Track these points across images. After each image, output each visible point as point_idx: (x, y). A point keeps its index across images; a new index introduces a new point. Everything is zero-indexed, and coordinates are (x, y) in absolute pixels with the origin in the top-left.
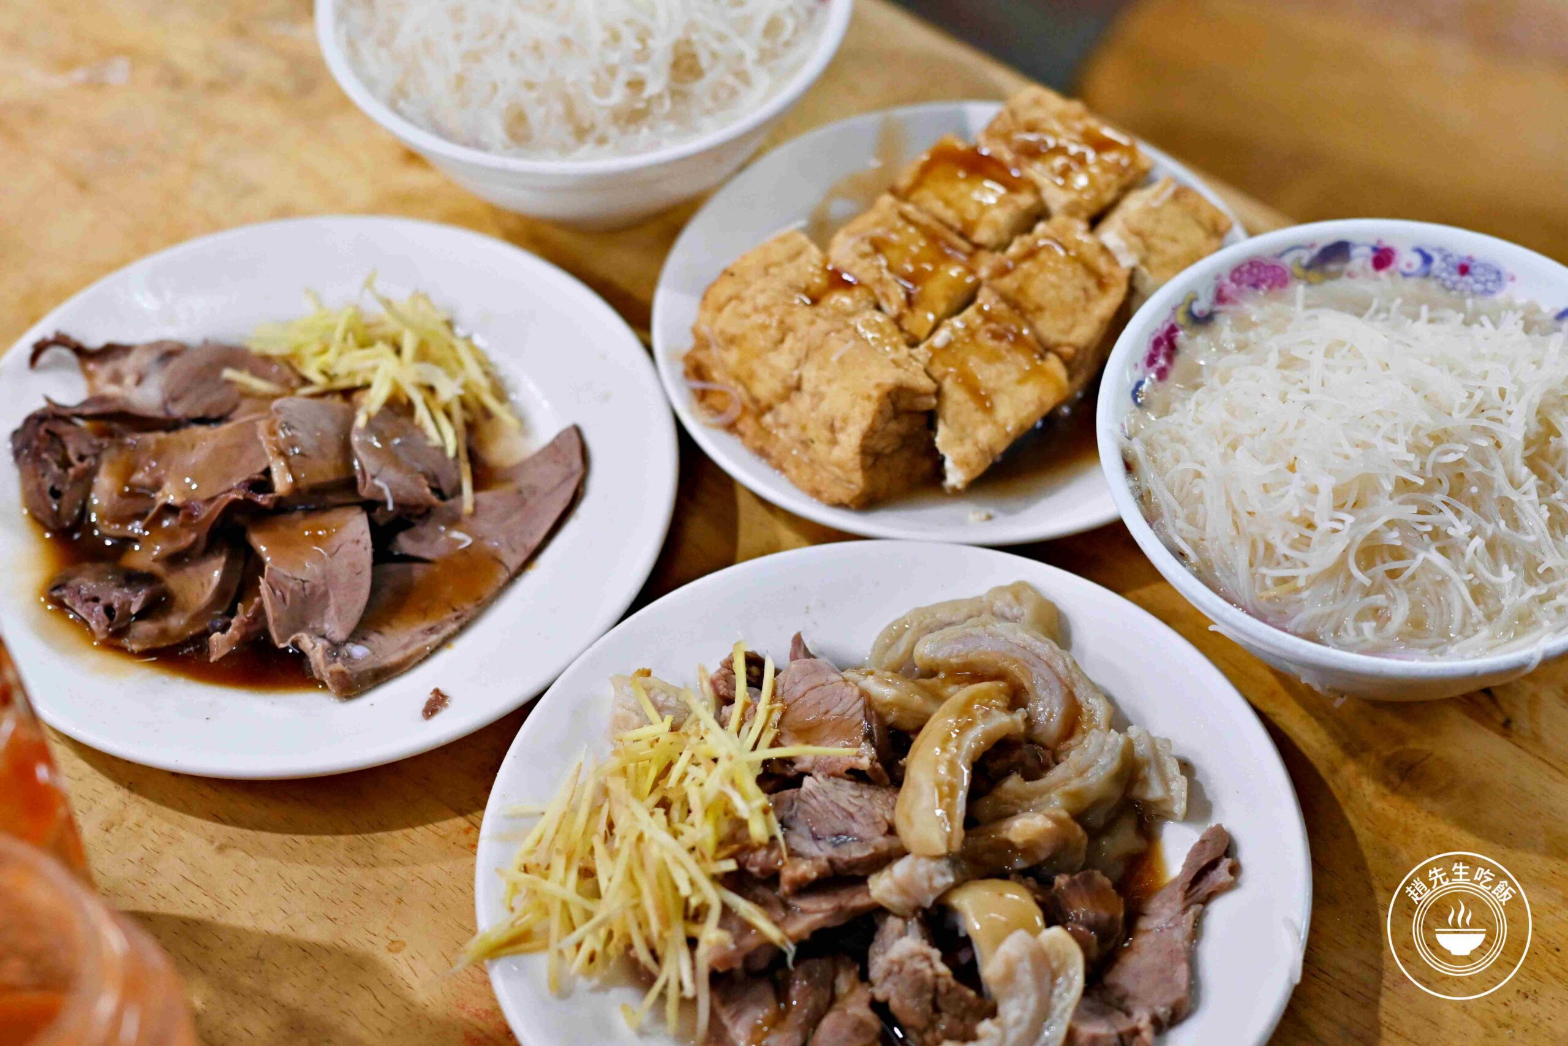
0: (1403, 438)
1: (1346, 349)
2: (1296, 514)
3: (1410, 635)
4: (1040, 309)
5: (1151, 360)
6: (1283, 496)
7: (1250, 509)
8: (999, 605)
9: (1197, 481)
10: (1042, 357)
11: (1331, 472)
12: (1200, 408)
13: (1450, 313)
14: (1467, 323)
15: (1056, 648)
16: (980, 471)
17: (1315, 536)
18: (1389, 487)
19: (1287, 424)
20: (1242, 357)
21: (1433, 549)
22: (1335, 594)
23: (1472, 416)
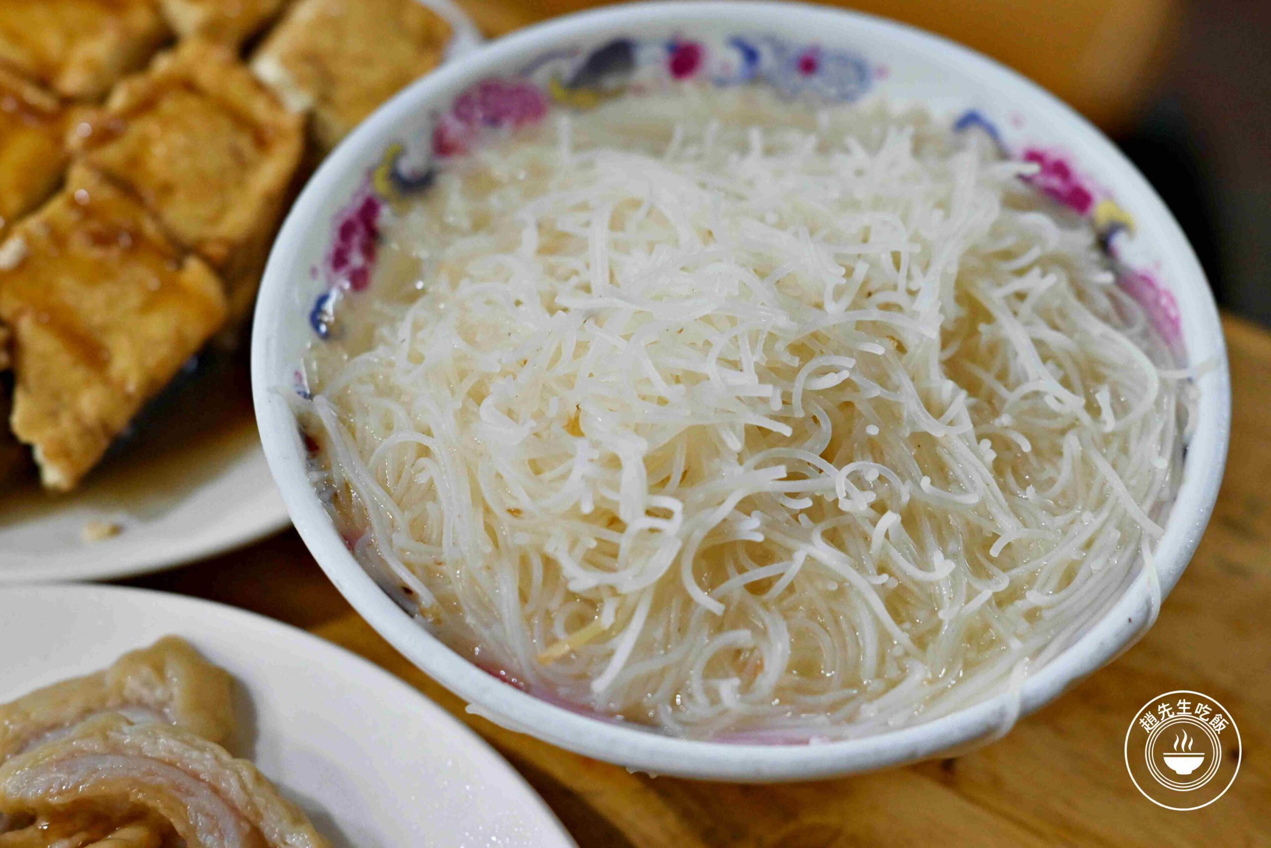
0: (751, 358)
1: (641, 212)
2: (587, 508)
3: (799, 689)
4: (167, 189)
5: (339, 260)
6: (564, 477)
7: (513, 505)
8: (133, 685)
9: (423, 461)
10: (180, 265)
11: (638, 430)
12: (420, 335)
13: (793, 137)
14: (823, 149)
15: (225, 757)
16: (87, 462)
17: (625, 542)
18: (735, 444)
19: (559, 352)
20: (481, 240)
21: (817, 537)
22: (667, 637)
23: (855, 306)
